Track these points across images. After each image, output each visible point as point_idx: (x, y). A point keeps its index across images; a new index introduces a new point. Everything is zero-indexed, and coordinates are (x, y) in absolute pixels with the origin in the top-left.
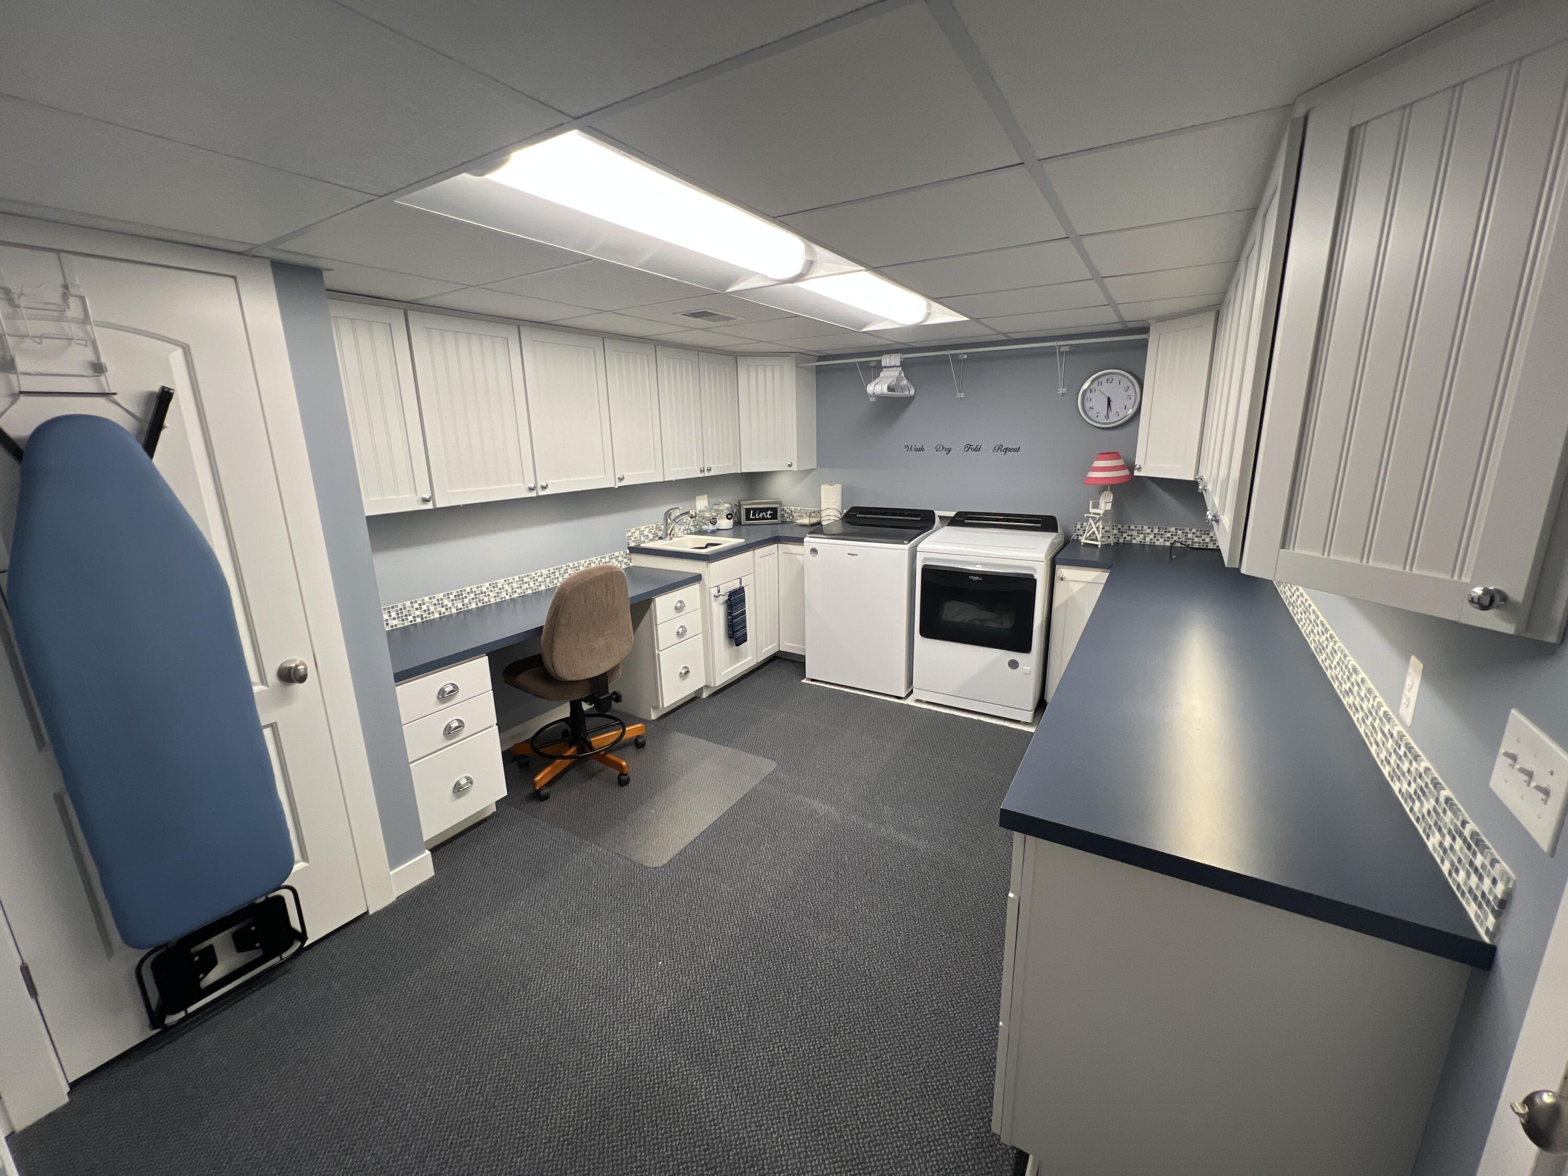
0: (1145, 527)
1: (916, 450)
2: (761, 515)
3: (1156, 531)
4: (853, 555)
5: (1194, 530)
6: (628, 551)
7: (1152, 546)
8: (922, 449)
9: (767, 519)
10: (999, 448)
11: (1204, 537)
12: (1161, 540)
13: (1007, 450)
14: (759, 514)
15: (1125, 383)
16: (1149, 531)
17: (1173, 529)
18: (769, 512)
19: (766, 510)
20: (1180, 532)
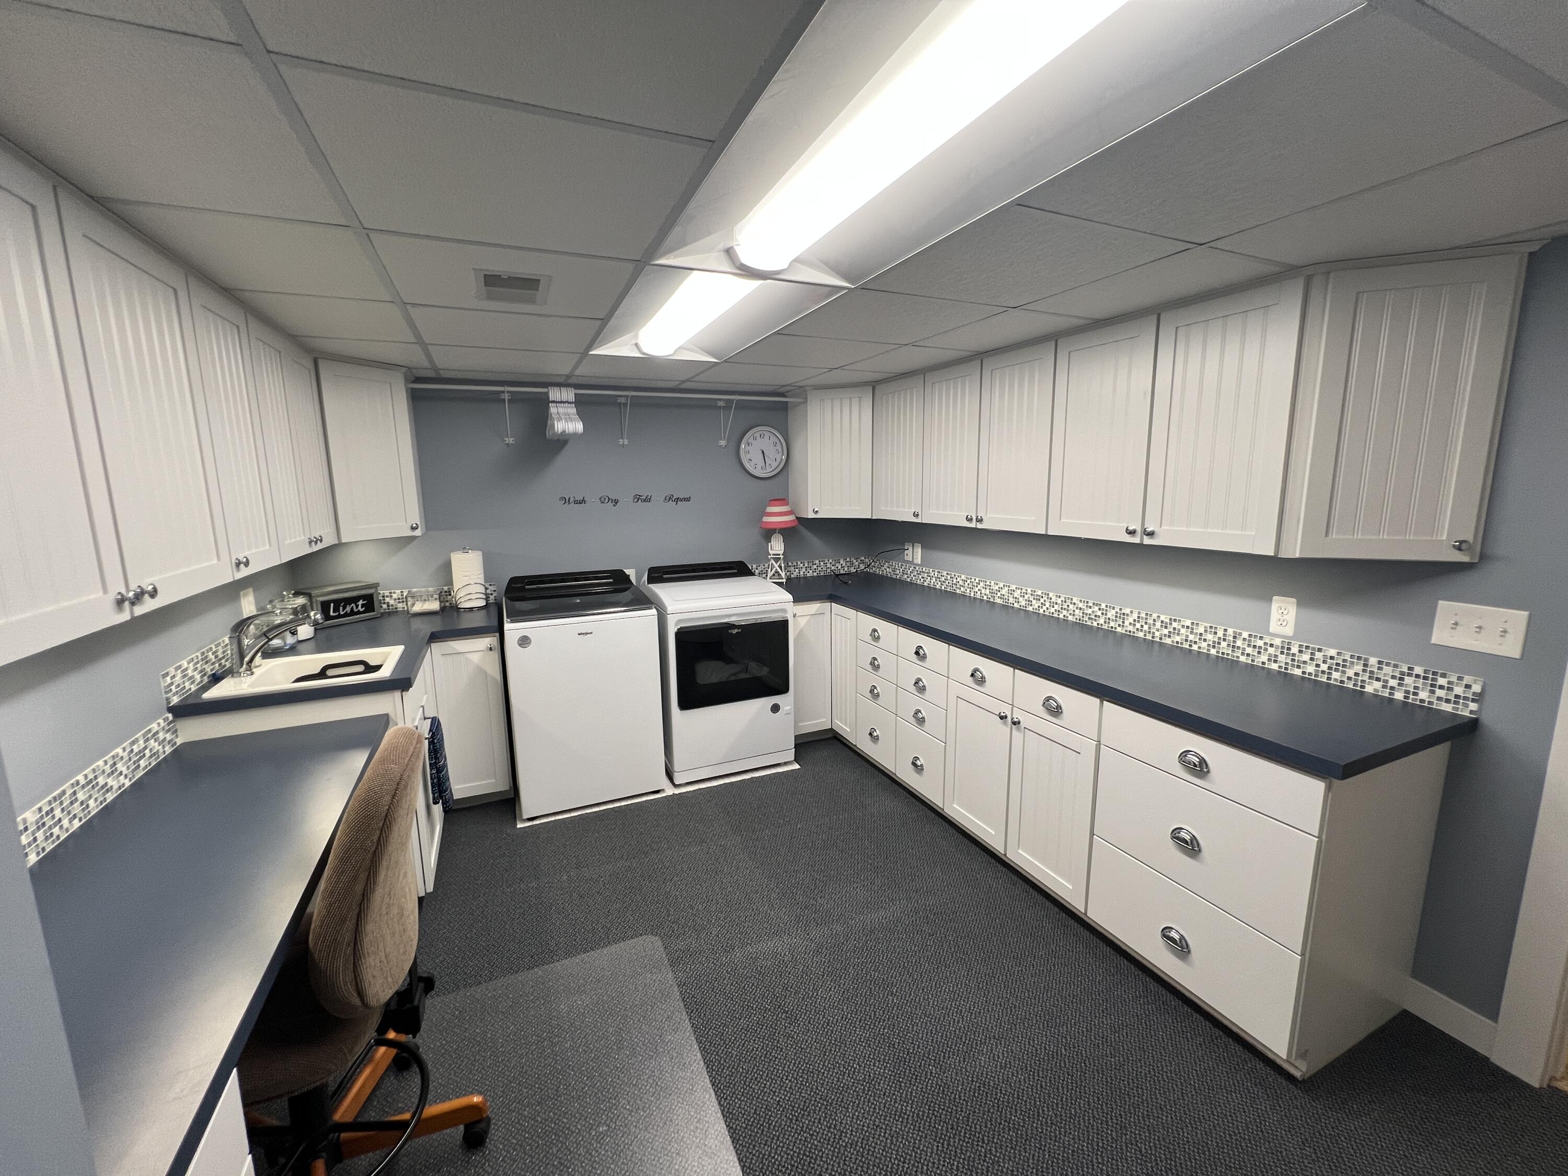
0: (799, 563)
1: (576, 502)
2: (348, 609)
3: (806, 565)
4: (587, 634)
5: (831, 561)
6: (170, 716)
7: (805, 578)
8: (583, 501)
9: (359, 613)
10: (670, 498)
11: (837, 565)
12: (811, 572)
13: (677, 500)
14: (344, 609)
15: (773, 439)
16: (802, 565)
17: (817, 562)
18: (361, 602)
19: (355, 600)
20: (822, 563)
